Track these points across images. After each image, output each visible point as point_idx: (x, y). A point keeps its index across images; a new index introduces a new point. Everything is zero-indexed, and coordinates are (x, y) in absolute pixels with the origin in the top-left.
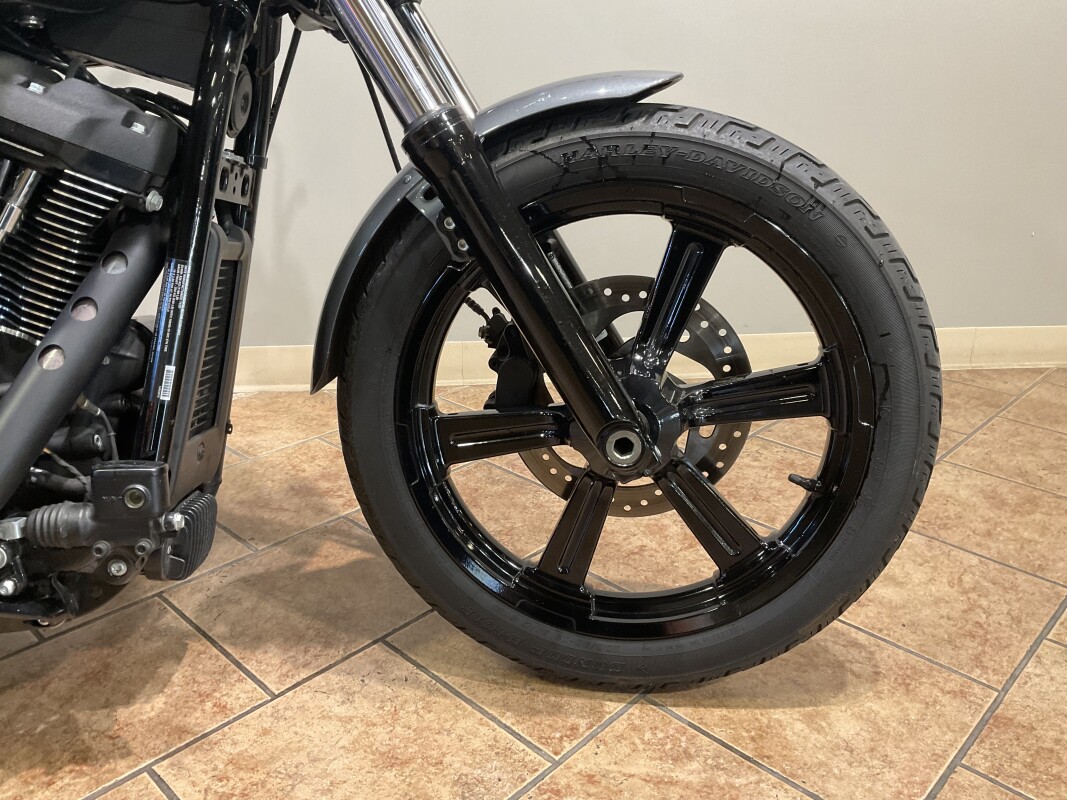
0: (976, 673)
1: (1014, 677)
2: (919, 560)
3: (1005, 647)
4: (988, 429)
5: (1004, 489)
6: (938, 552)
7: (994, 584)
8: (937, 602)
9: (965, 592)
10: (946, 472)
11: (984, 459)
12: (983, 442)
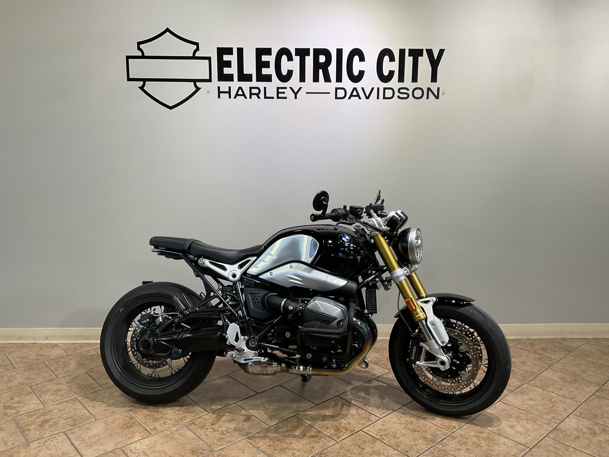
0: (553, 420)
1: (562, 421)
2: (540, 395)
3: (562, 415)
4: (565, 359)
5: (567, 377)
6: (545, 393)
7: (560, 401)
8: (544, 405)
9: (552, 403)
10: (550, 371)
11: (562, 368)
12: (563, 363)
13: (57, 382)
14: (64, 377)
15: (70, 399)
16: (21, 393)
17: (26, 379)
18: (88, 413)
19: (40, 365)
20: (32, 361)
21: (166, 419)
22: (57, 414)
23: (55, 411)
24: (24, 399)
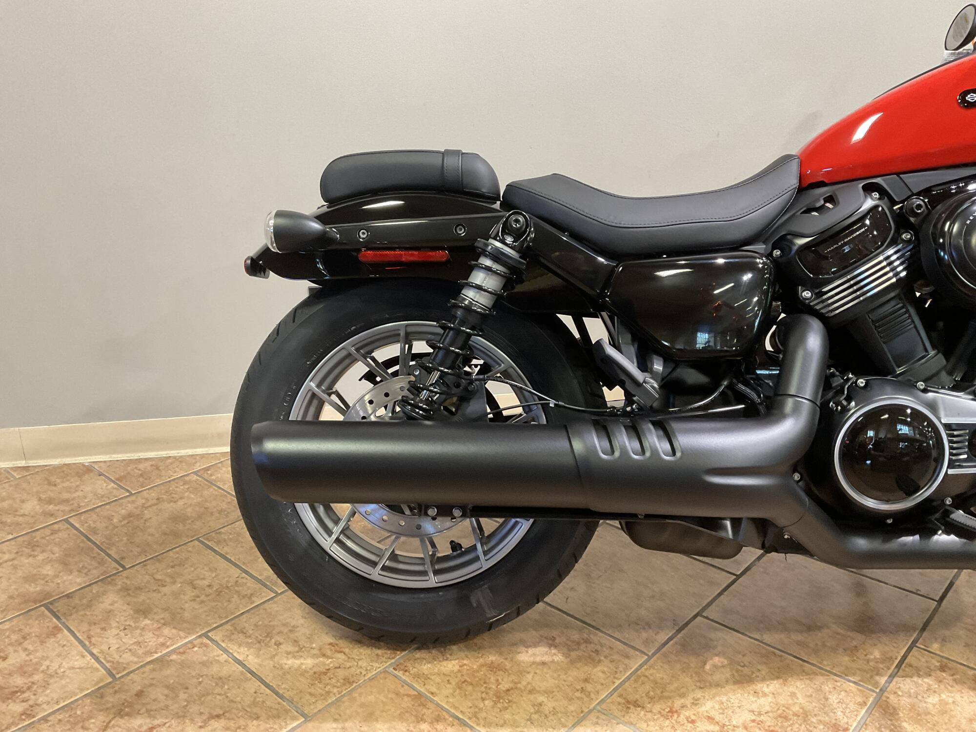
13: (128, 582)
14: (144, 564)
15: (190, 642)
16: (27, 630)
17: (31, 578)
18: (268, 691)
19: (59, 530)
20: (32, 520)
21: (530, 692)
22: (167, 707)
23: (157, 693)
24: (39, 654)
